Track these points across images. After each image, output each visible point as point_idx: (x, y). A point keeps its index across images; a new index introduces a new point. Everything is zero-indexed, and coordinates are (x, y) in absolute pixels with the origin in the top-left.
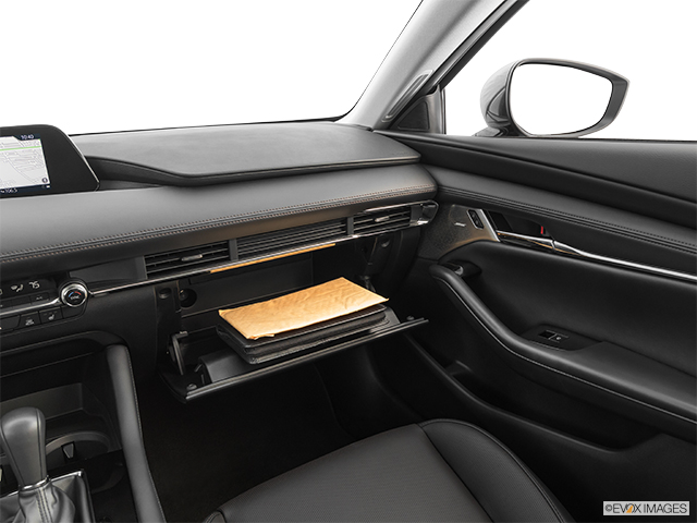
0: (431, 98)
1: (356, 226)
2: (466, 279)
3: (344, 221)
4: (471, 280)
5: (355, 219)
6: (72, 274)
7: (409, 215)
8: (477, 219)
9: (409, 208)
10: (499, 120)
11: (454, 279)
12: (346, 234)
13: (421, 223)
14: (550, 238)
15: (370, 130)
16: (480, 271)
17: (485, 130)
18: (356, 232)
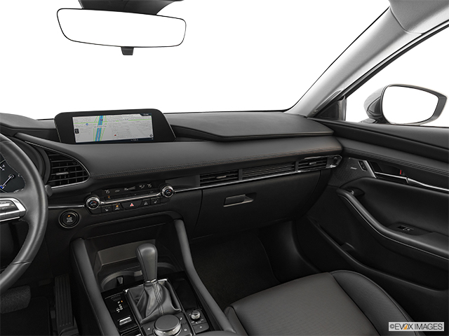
0: (341, 102)
1: (299, 166)
2: (356, 196)
3: (294, 163)
4: (359, 197)
5: (300, 163)
6: (166, 182)
7: (326, 162)
8: (363, 165)
9: (326, 158)
10: (375, 115)
11: (350, 196)
12: (294, 170)
13: (332, 166)
14: (405, 176)
15: (305, 117)
16: (364, 194)
17: (367, 120)
18: (299, 169)
